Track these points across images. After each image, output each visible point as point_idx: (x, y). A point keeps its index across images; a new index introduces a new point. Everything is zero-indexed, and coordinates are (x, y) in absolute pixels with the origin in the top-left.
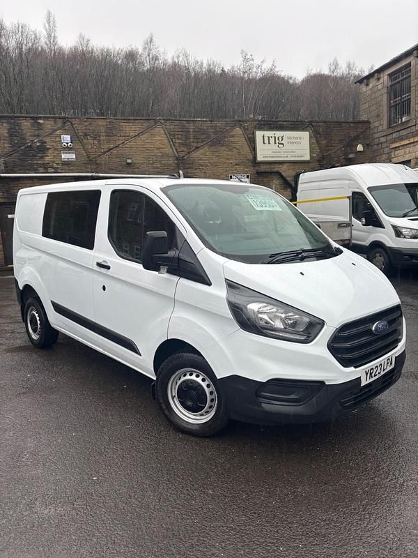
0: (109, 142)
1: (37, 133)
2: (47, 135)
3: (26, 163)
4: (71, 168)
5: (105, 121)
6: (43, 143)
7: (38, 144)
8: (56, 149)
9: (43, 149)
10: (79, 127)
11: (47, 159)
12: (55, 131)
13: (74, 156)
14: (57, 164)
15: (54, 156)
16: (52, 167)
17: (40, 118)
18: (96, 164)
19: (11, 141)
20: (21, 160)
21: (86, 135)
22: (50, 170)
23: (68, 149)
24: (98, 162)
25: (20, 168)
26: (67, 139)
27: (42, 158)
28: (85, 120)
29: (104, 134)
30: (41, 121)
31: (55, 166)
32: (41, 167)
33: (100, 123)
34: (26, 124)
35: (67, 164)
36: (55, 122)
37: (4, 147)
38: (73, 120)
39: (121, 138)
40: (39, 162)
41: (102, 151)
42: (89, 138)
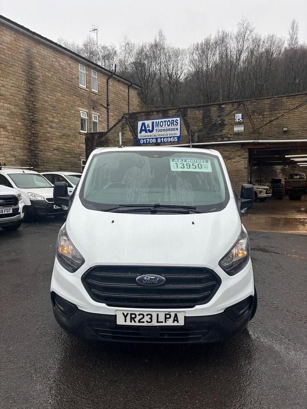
0: (271, 115)
1: (220, 114)
2: (226, 116)
3: (211, 135)
4: (240, 137)
5: (270, 99)
6: (223, 120)
7: (220, 122)
8: (231, 124)
9: (222, 125)
10: (249, 107)
11: (224, 131)
12: (232, 111)
13: (243, 128)
14: (231, 135)
15: (229, 129)
16: (227, 137)
17: (223, 104)
18: (259, 133)
19: (203, 122)
20: (208, 134)
21: (254, 112)
22: (225, 139)
23: (239, 123)
24: (260, 132)
25: (207, 139)
26: (239, 116)
27: (221, 131)
28: (255, 101)
29: (268, 110)
30: (223, 106)
31: (229, 136)
32: (219, 138)
33: (266, 102)
34: (214, 109)
35: (238, 134)
36: (233, 105)
37: (199, 126)
38: (246, 102)
39: (281, 111)
40: (219, 134)
41: (265, 123)
42: (256, 114)
